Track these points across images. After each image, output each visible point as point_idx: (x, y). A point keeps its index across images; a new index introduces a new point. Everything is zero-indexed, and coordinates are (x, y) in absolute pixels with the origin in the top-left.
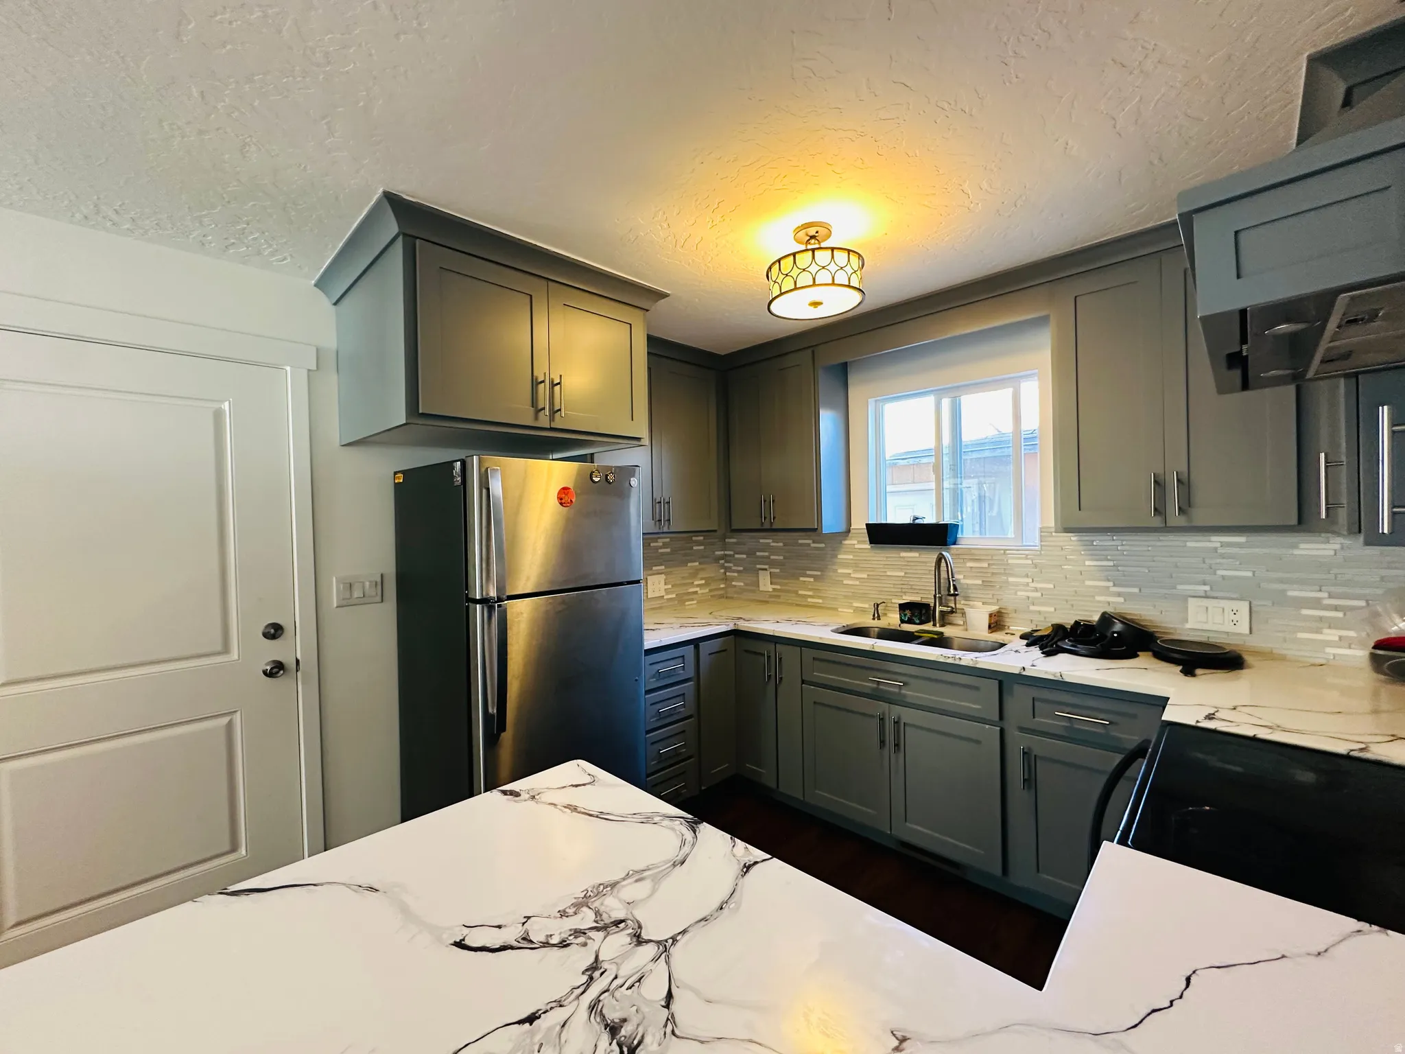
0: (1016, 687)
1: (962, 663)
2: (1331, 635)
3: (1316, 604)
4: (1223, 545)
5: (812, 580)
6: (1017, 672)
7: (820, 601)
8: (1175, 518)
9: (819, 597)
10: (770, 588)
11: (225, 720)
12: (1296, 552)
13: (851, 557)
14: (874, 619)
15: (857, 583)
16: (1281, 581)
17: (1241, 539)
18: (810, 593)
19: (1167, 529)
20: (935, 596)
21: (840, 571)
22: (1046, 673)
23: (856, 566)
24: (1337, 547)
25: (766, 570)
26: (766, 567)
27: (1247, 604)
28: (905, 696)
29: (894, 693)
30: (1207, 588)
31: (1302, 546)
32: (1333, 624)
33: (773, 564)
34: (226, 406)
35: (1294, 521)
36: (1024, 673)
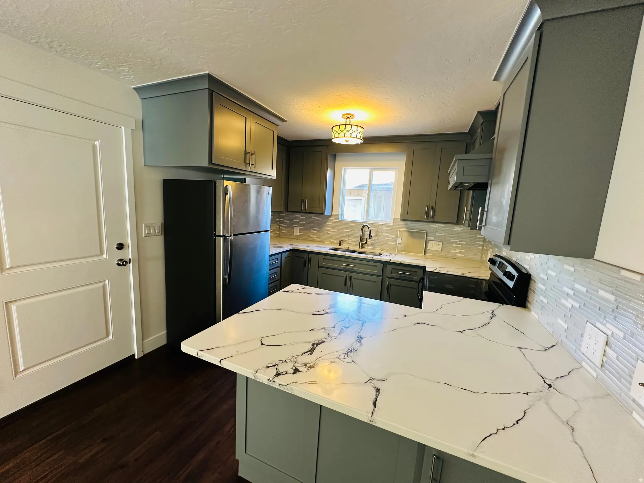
0: (388, 265)
1: (373, 259)
2: (458, 251)
3: (456, 243)
4: (439, 226)
5: (316, 231)
6: (388, 261)
7: (319, 239)
8: (430, 218)
9: (318, 238)
10: (299, 234)
11: (102, 284)
12: (454, 229)
13: (332, 224)
14: (339, 246)
15: (333, 233)
16: (450, 237)
17: (443, 225)
18: (315, 236)
19: (428, 222)
20: (360, 239)
21: (327, 229)
22: (396, 261)
23: (333, 227)
24: (462, 228)
25: (297, 227)
26: (298, 226)
27: (442, 243)
28: (354, 269)
29: (351, 269)
30: (434, 238)
31: (455, 228)
32: (458, 248)
33: (300, 225)
34: (97, 143)
35: (456, 222)
36: (390, 261)
